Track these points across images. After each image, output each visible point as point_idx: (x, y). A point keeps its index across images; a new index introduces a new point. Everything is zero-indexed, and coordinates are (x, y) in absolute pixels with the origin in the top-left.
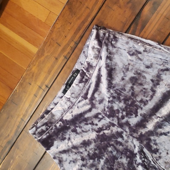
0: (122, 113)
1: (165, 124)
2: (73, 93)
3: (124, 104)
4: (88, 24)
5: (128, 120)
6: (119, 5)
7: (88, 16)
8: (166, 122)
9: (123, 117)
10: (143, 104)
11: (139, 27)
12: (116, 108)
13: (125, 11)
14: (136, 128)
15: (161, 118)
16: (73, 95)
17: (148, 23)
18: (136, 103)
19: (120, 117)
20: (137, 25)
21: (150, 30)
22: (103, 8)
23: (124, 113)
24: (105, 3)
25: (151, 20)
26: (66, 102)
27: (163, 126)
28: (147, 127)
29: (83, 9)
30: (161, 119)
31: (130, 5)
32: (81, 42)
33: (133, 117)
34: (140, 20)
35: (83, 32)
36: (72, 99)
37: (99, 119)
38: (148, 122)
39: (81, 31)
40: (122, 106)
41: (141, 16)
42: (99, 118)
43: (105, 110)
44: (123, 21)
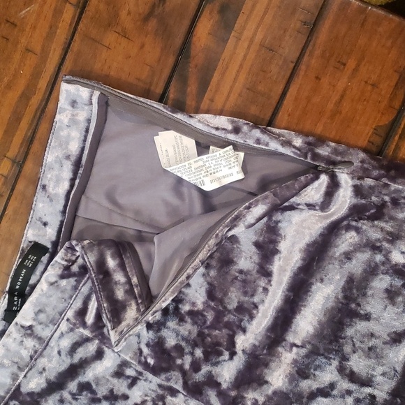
0: (192, 354)
1: (317, 363)
2: (40, 311)
3: (193, 325)
4: (42, 101)
5: (213, 372)
6: (119, 29)
7: (36, 75)
8: (319, 357)
9: (196, 367)
10: (246, 318)
11: (192, 88)
12: (171, 342)
13: (142, 46)
14: (239, 392)
15: (302, 347)
16: (42, 317)
17: (216, 71)
18: (226, 319)
19: (187, 367)
20: (184, 81)
21: (226, 94)
22: (75, 46)
23: (199, 353)
24: (79, 29)
25: (221, 61)
26: (22, 341)
27: (312, 370)
28: (267, 382)
29: (17, 57)
30: (303, 351)
31: (153, 24)
32: (30, 157)
33: (224, 361)
34: (192, 65)
35: (31, 124)
36: (38, 330)
37: (130, 381)
38: (266, 365)
39: (24, 124)
40: (190, 333)
41: (193, 53)
42: (128, 377)
43: (141, 352)
44: (143, 77)
